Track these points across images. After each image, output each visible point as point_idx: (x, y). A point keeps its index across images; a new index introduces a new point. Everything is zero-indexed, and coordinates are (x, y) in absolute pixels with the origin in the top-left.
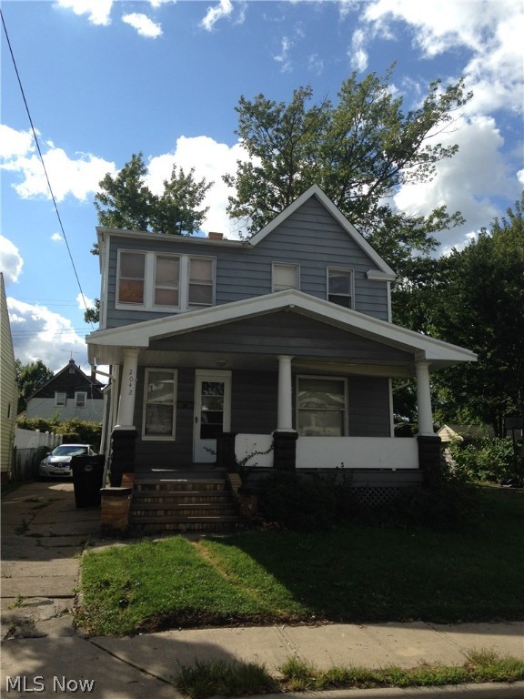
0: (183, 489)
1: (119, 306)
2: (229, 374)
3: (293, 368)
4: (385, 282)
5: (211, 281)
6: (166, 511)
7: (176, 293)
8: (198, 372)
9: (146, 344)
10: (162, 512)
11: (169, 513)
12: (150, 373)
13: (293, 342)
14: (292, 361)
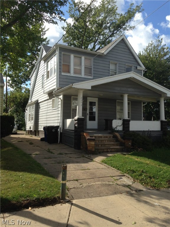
0: (101, 138)
1: (63, 74)
2: (97, 99)
3: (128, 98)
4: (142, 70)
5: (91, 67)
6: (101, 145)
7: (81, 70)
8: (88, 98)
9: (90, 88)
10: (100, 145)
11: (102, 146)
12: (73, 98)
13: (129, 90)
14: (128, 96)
